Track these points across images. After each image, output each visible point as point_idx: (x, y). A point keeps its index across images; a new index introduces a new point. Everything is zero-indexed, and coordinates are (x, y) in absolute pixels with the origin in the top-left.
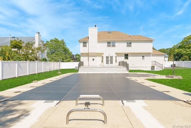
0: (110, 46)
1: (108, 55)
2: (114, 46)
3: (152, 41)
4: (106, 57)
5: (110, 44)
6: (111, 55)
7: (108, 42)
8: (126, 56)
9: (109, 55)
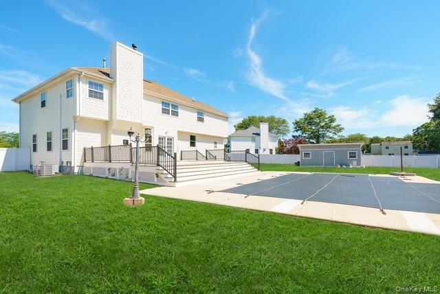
0: (169, 114)
1: (164, 135)
2: (175, 114)
3: (227, 118)
4: (159, 139)
5: (169, 107)
6: (170, 135)
7: (163, 103)
8: (193, 140)
9: (166, 133)
